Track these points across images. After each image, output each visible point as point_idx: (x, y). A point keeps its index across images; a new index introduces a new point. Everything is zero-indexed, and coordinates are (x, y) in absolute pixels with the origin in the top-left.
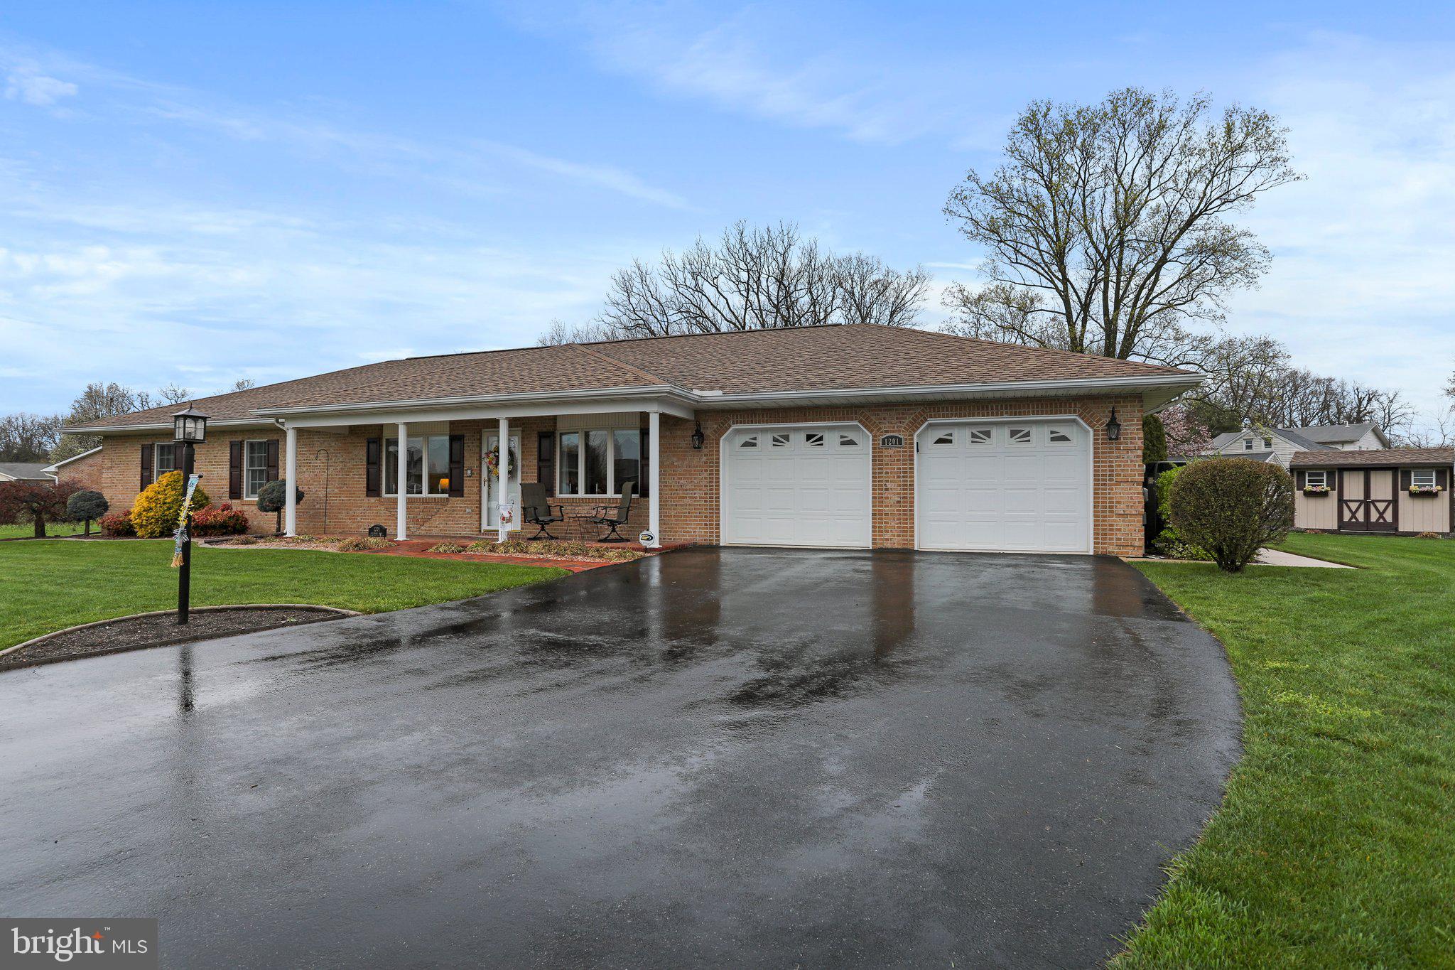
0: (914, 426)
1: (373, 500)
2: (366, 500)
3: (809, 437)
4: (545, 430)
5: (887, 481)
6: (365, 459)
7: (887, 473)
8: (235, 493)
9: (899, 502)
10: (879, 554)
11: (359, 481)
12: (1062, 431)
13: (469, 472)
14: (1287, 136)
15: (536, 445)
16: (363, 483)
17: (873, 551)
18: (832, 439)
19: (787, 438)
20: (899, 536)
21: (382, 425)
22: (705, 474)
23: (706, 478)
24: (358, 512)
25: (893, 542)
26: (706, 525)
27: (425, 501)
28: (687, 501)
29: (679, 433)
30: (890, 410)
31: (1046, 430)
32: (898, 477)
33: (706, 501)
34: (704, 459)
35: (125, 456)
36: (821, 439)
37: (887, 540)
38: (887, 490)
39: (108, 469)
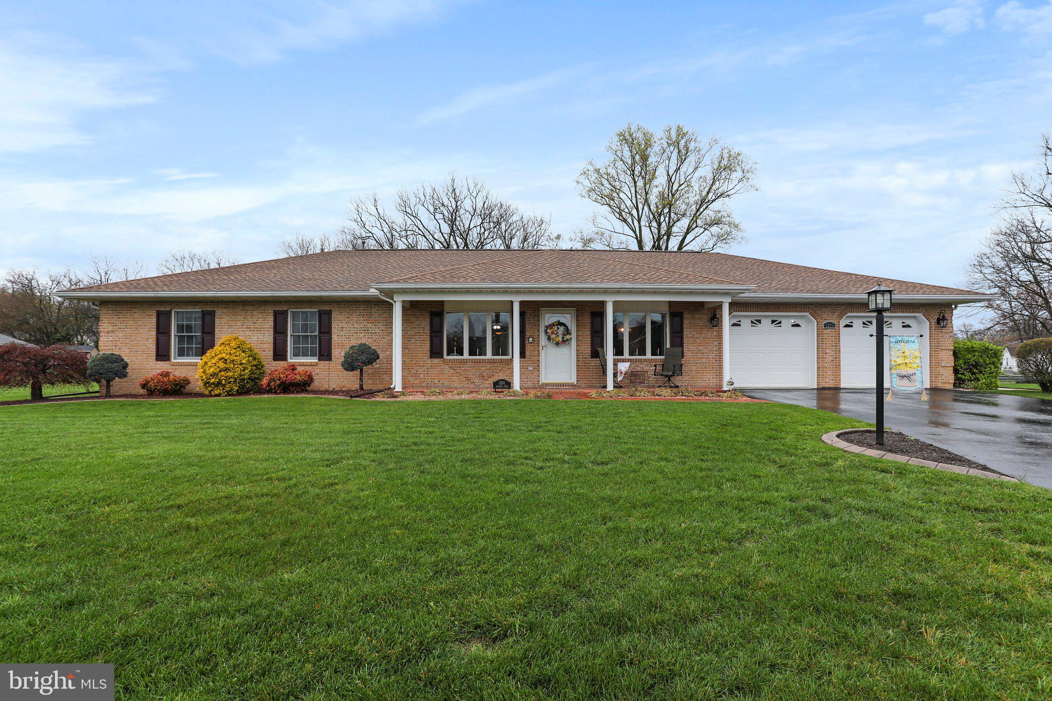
0: (841, 316)
1: (436, 361)
2: (429, 361)
3: (773, 322)
4: (596, 310)
5: (826, 348)
6: (428, 328)
7: (826, 344)
8: (279, 354)
9: (833, 360)
10: (820, 390)
11: (421, 346)
12: (908, 322)
13: (531, 340)
14: (757, 166)
15: (589, 321)
16: (427, 346)
17: (818, 389)
18: (787, 323)
19: (759, 321)
20: (833, 380)
21: (443, 302)
22: (716, 343)
23: (716, 346)
24: (421, 371)
25: (831, 384)
26: (717, 375)
27: (466, 361)
28: (704, 360)
29: (698, 316)
30: (828, 307)
31: (900, 321)
32: (832, 346)
33: (716, 361)
34: (715, 333)
35: (133, 321)
36: (780, 323)
37: (826, 382)
38: (826, 353)
39: (108, 332)
